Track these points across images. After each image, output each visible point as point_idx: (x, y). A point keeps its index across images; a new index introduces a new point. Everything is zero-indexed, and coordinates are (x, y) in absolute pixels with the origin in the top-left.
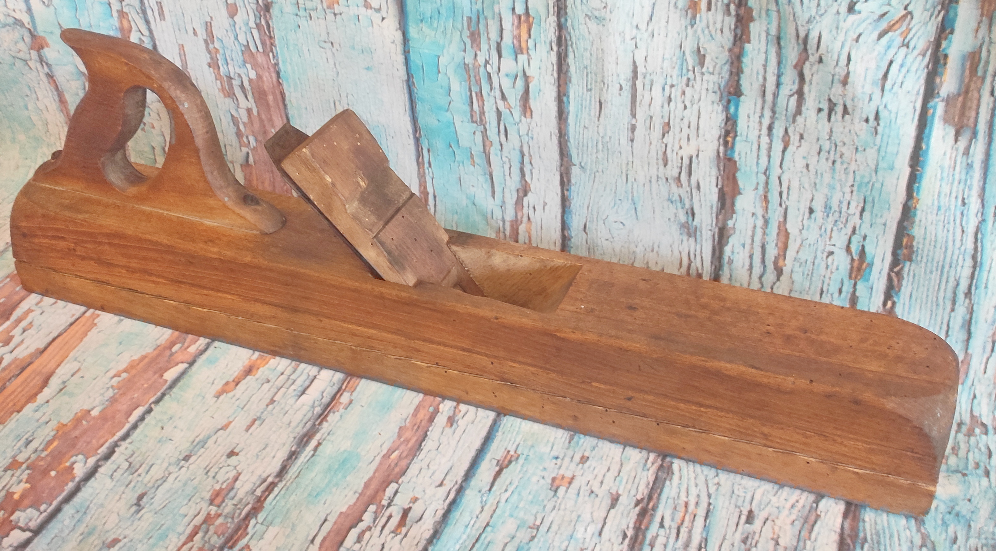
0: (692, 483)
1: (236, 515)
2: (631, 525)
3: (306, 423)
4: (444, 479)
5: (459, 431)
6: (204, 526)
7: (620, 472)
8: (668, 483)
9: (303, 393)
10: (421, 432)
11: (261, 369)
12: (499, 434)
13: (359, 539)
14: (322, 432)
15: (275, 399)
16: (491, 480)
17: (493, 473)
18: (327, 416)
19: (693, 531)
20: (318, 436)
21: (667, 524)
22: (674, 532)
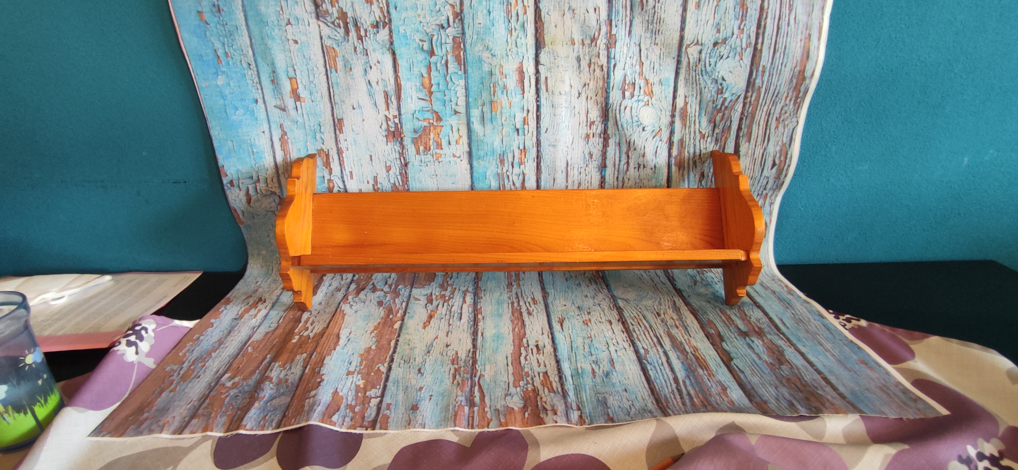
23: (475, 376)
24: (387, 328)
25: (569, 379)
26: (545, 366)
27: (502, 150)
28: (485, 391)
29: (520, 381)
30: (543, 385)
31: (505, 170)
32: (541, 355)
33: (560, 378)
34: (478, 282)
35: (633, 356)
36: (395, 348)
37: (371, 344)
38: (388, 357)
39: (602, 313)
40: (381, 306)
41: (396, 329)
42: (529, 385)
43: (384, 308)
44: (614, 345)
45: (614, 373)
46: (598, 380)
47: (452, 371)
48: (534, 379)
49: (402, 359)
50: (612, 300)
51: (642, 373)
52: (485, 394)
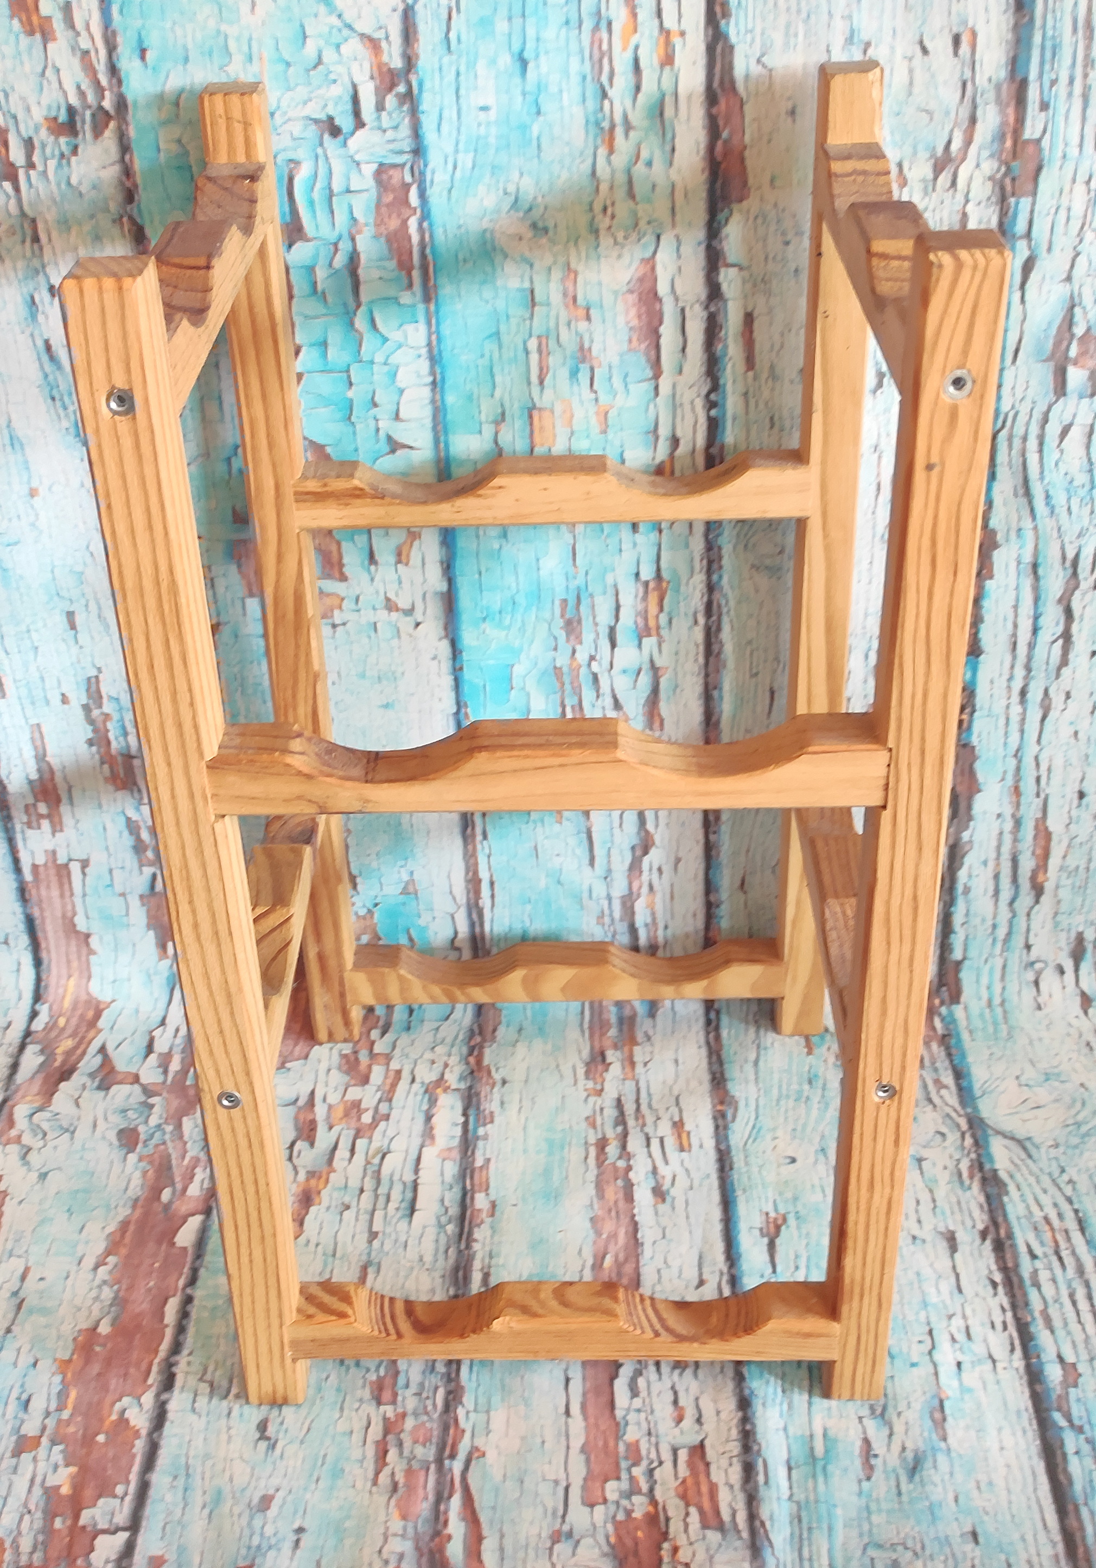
0: (1038, 1191)
1: (430, 1408)
2: (994, 1267)
3: (446, 1251)
4: (701, 1275)
5: (680, 1204)
6: (390, 1438)
7: (934, 1201)
8: (1005, 1199)
9: (412, 1210)
10: (625, 1220)
11: (323, 1193)
12: (739, 1193)
13: (634, 1393)
14: (479, 1256)
15: (375, 1229)
16: (766, 1257)
17: (765, 1248)
18: (470, 1233)
19: (1078, 1251)
20: (477, 1265)
21: (1038, 1251)
22: (1054, 1259)
24: (151, 1246)
25: (779, 1474)
26: (699, 1421)
27: (573, 585)
28: (483, 1518)
30: (684, 1497)
31: (582, 656)
33: (749, 1470)
34: (481, 1047)
35: (1020, 1397)
36: (181, 1329)
37: (96, 1313)
38: (155, 1369)
39: (925, 1197)
40: (131, 1150)
41: (185, 1249)
42: (636, 1499)
43: (140, 1160)
45: (941, 1458)
46: (881, 1485)
47: (376, 1431)
48: (657, 1474)
49: (201, 1379)
50: (969, 1141)
51: (1040, 1467)
52: (485, 1531)
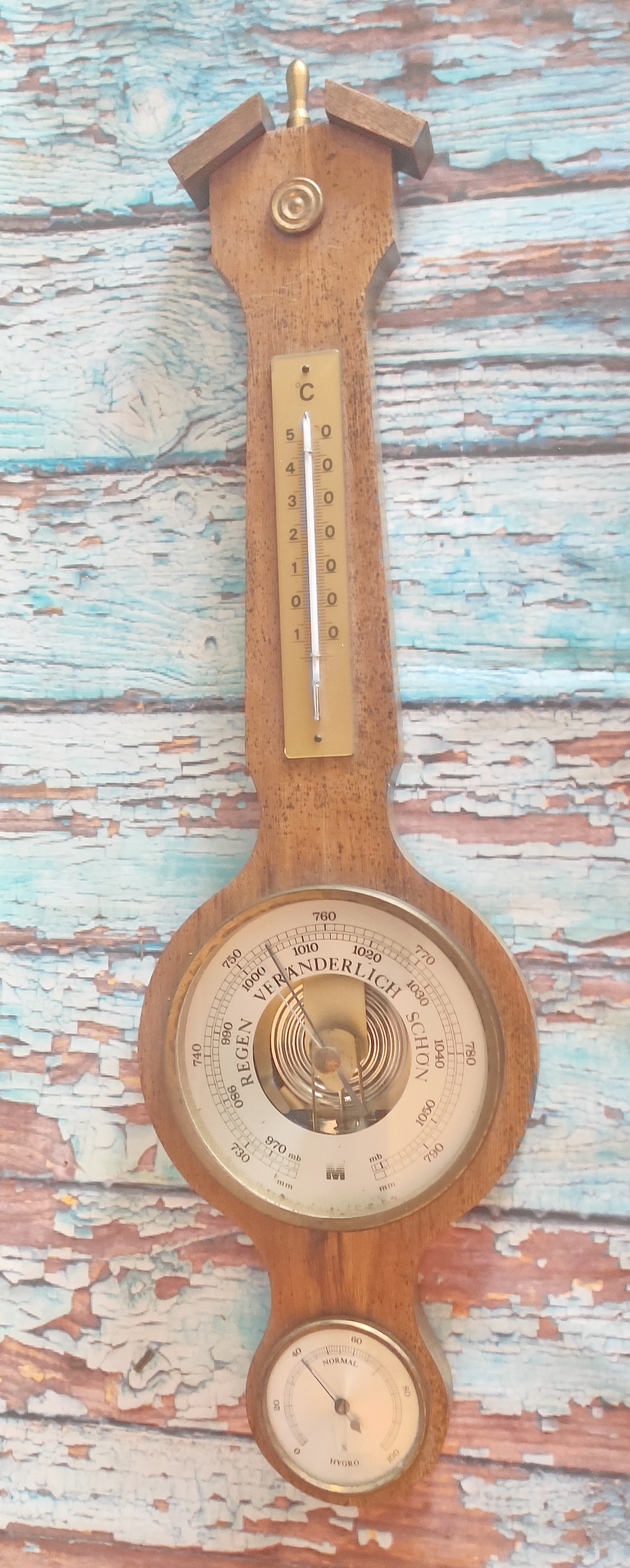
23: (564, 956)
29: (589, 825)
32: (470, 749)
44: (438, 515)
